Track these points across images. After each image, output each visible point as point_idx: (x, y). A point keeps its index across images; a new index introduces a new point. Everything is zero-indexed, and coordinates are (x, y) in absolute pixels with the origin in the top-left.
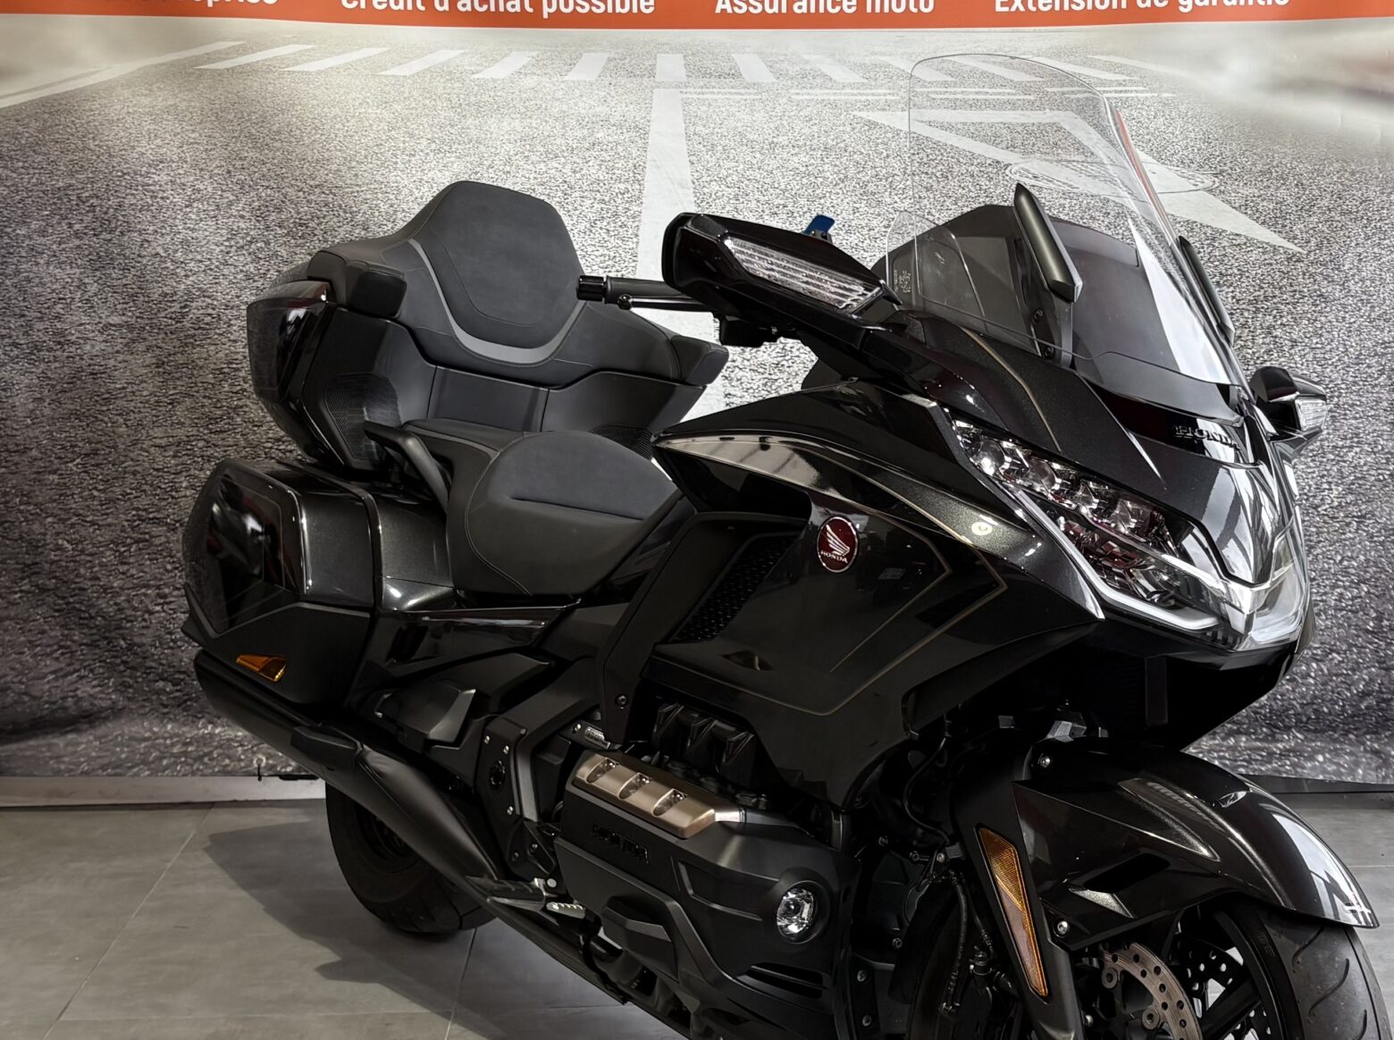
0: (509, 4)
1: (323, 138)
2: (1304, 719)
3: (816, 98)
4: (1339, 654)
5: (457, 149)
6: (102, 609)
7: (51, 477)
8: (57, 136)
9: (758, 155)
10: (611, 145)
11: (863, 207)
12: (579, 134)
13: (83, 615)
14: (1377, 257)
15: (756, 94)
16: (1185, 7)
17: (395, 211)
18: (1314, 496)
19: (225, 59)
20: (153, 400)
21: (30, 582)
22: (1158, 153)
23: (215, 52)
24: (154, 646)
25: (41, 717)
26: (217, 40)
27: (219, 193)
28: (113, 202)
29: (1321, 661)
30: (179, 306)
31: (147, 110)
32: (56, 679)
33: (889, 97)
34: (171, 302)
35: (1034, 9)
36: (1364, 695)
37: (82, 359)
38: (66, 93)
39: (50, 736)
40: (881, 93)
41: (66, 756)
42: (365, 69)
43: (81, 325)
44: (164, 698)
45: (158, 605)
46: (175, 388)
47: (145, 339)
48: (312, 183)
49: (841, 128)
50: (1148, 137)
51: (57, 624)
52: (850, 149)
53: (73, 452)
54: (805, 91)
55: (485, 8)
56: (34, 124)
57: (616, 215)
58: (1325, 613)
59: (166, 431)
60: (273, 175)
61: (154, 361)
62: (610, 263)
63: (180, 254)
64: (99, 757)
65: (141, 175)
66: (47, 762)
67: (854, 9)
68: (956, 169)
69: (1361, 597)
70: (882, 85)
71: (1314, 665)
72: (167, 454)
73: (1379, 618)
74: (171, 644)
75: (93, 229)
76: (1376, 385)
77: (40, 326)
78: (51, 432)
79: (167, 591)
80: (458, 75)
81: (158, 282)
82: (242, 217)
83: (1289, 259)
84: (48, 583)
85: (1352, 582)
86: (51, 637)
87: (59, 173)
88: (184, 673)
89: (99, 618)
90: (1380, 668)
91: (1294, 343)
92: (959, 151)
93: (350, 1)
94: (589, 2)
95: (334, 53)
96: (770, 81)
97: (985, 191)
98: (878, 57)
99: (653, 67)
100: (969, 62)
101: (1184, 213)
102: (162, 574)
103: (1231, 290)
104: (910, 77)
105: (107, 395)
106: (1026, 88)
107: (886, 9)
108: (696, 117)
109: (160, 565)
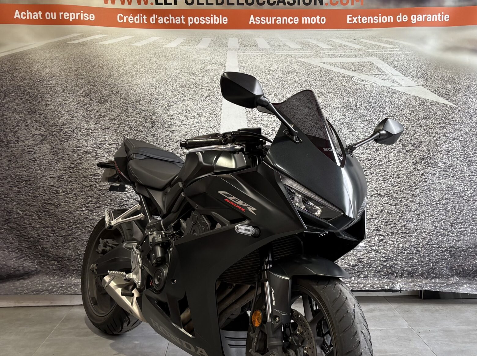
0: (176, 21)
1: (111, 67)
2: (459, 272)
3: (284, 54)
4: (472, 249)
5: (158, 71)
6: (32, 235)
7: (15, 188)
8: (17, 67)
9: (264, 74)
10: (212, 70)
12: (201, 66)
13: (26, 237)
15: (263, 52)
16: (414, 21)
17: (136, 93)
18: (462, 193)
19: (76, 40)
20: (50, 161)
21: (8, 225)
22: (405, 73)
23: (72, 37)
24: (51, 248)
25: (10, 274)
26: (73, 33)
27: (74, 87)
28: (36, 91)
29: (465, 251)
30: (59, 127)
31: (49, 58)
32: (16, 260)
33: (310, 53)
34: (56, 126)
35: (360, 22)
37: (25, 147)
38: (20, 52)
39: (14, 281)
40: (308, 52)
41: (19, 288)
42: (126, 43)
43: (25, 134)
44: (54, 267)
45: (52, 234)
46: (57, 157)
47: (47, 139)
48: (107, 83)
49: (293, 64)
50: (401, 67)
51: (17, 240)
52: (297, 72)
53: (22, 179)
54: (280, 51)
55: (168, 22)
56: (8, 63)
57: (214, 95)
58: (467, 235)
59: (54, 172)
60: (93, 81)
61: (50, 147)
62: (212, 111)
63: (60, 109)
64: (31, 288)
65: (46, 81)
66: (12, 290)
67: (298, 22)
68: (334, 78)
70: (307, 49)
71: (463, 253)
72: (55, 180)
74: (57, 248)
75: (29, 100)
77: (10, 135)
78: (14, 172)
79: (55, 229)
80: (158, 46)
81: (52, 119)
82: (82, 96)
83: (451, 109)
84: (14, 226)
85: (476, 223)
86: (15, 245)
87: (17, 80)
88: (61, 258)
89: (32, 238)
91: (454, 139)
92: (335, 72)
93: (120, 20)
94: (205, 20)
95: (115, 37)
96: (268, 48)
97: (345, 86)
98: (306, 39)
99: (227, 43)
100: (339, 41)
101: (414, 94)
102: (53, 223)
103: (431, 120)
104: (318, 46)
105: (34, 159)
106: (359, 50)
107: (309, 23)
108: (242, 60)
109: (52, 220)
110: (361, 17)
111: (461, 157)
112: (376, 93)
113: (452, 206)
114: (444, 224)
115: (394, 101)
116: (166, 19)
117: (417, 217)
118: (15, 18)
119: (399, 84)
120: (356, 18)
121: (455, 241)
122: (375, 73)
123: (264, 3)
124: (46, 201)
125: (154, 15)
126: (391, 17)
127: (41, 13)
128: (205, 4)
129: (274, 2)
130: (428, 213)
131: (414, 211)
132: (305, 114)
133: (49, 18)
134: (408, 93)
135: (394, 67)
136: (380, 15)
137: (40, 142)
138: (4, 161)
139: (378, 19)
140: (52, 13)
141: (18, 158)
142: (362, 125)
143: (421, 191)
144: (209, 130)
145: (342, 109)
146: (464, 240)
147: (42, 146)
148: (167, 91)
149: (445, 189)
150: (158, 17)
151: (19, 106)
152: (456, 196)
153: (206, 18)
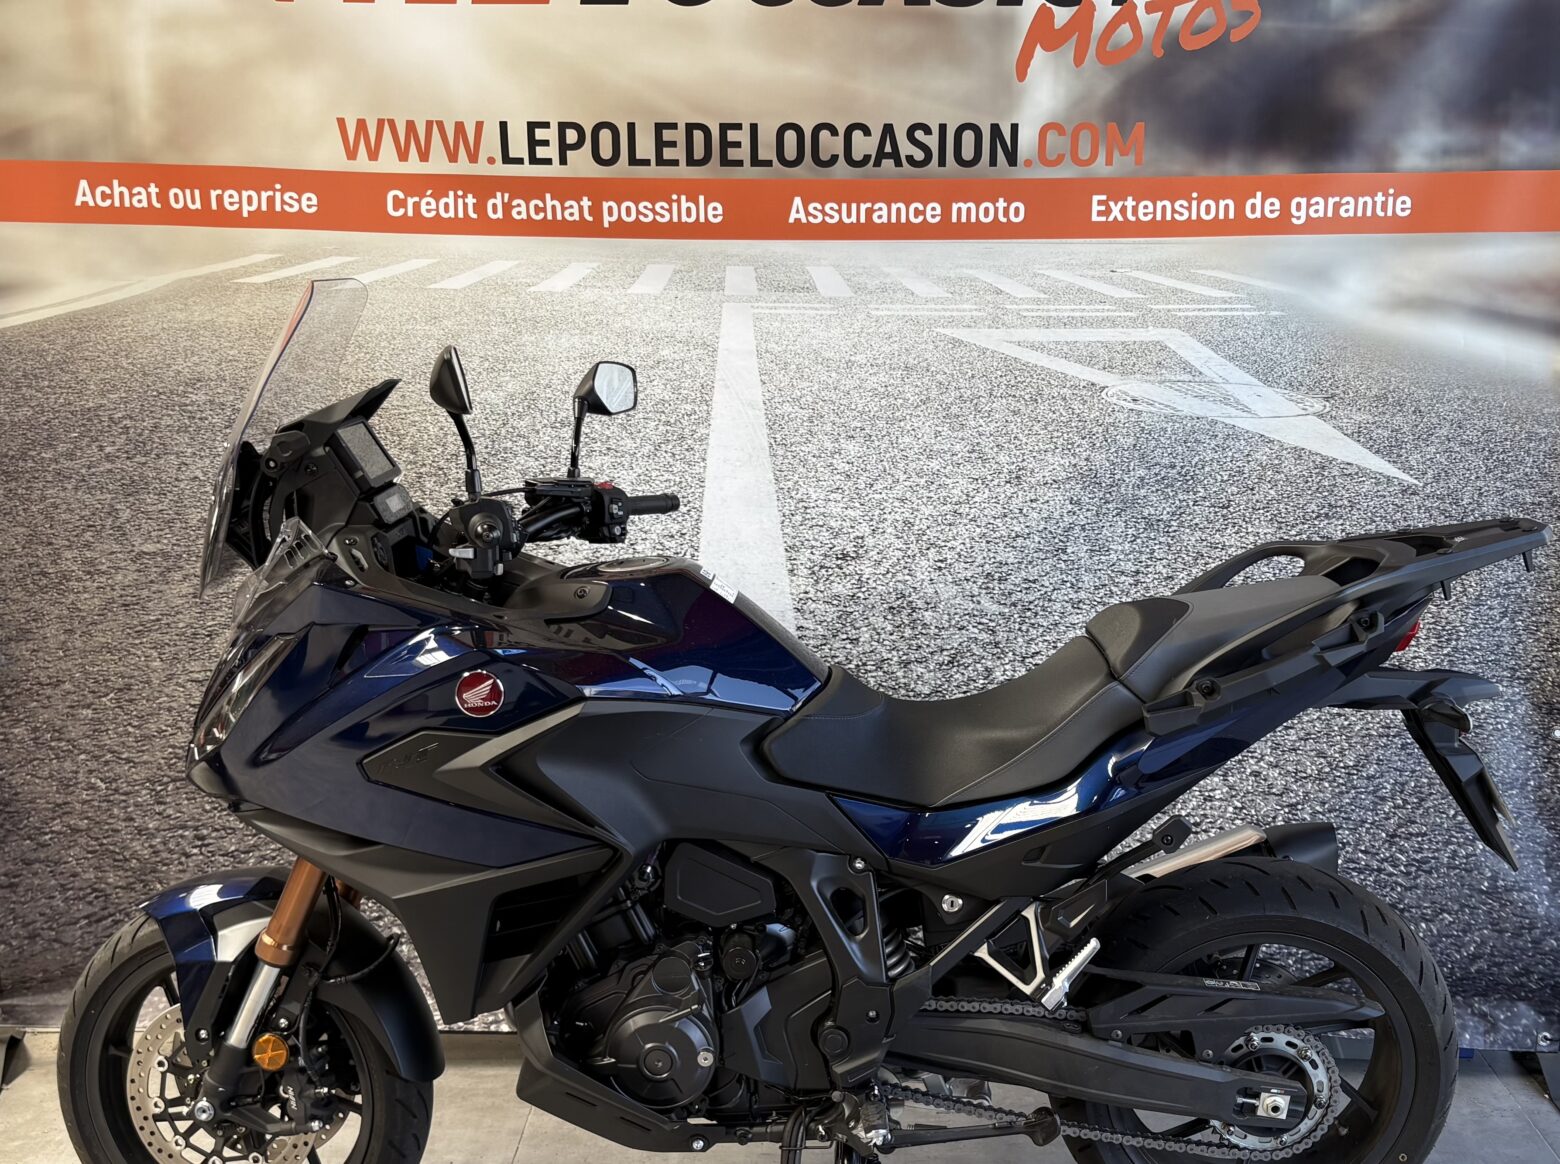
0: (567, 213)
1: (368, 356)
3: (896, 314)
4: (1450, 914)
5: (512, 367)
6: (136, 851)
7: (85, 712)
8: (87, 353)
9: (834, 375)
10: (676, 364)
11: (945, 431)
12: (643, 351)
13: (117, 857)
14: (1500, 492)
15: (832, 309)
16: (1298, 218)
17: (446, 435)
19: (262, 273)
20: (190, 631)
21: (61, 822)
22: (1265, 374)
23: (251, 265)
25: (73, 965)
26: (255, 252)
28: (148, 423)
29: (1431, 921)
31: (183, 325)
32: (89, 924)
33: (974, 313)
35: (1133, 219)
36: (1474, 958)
37: (113, 590)
38: (96, 307)
40: (968, 309)
42: (413, 282)
43: (112, 553)
45: (196, 847)
46: (213, 619)
47: (181, 568)
49: (923, 346)
50: (1254, 358)
51: (90, 866)
52: (933, 369)
53: (106, 686)
54: (884, 306)
55: (542, 215)
56: (60, 341)
57: (682, 438)
58: (1437, 871)
59: (203, 665)
61: (191, 590)
62: (676, 488)
65: (178, 395)
67: (938, 219)
68: (1046, 391)
69: (1475, 855)
70: (968, 300)
71: (1423, 925)
73: (1494, 879)
75: (127, 452)
76: (1497, 629)
77: (68, 554)
78: (83, 665)
79: (205, 832)
80: (513, 288)
81: (196, 507)
83: (1404, 492)
84: (80, 823)
85: (1467, 838)
86: (86, 880)
87: (88, 392)
89: (134, 861)
90: (1493, 930)
92: (1050, 373)
93: (396, 209)
94: (653, 211)
95: (379, 265)
96: (848, 295)
97: (1078, 415)
98: (965, 270)
99: (722, 280)
100: (1065, 277)
101: (1291, 440)
102: (201, 814)
103: (1341, 522)
104: (999, 292)
105: (141, 628)
106: (1127, 305)
107: (973, 219)
108: (768, 333)
109: (198, 805)
110: (1134, 203)
111: (1428, 638)
112: (1173, 437)
113: (1396, 783)
114: (1368, 837)
115: (1229, 459)
116: (536, 206)
117: (1289, 812)
118: (78, 203)
119: (1246, 409)
120: (1120, 204)
121: (1399, 889)
122: (1173, 378)
123: (834, 159)
124: (177, 751)
125: (499, 194)
126: (1231, 203)
127: (157, 190)
128: (653, 162)
129: (865, 156)
130: (1325, 803)
131: (1281, 795)
132: (954, 500)
133: (180, 205)
134: (1272, 436)
135: (1232, 359)
136: (1195, 195)
137: (160, 575)
138: (49, 632)
139: (1189, 209)
140: (188, 192)
141: (94, 623)
142: (1130, 531)
143: (1302, 734)
144: (666, 543)
145: (1068, 486)
146: (1426, 886)
147: (164, 587)
148: (539, 427)
149: (1377, 731)
150: (511, 199)
151: (93, 470)
152: (1409, 754)
153: (658, 207)
